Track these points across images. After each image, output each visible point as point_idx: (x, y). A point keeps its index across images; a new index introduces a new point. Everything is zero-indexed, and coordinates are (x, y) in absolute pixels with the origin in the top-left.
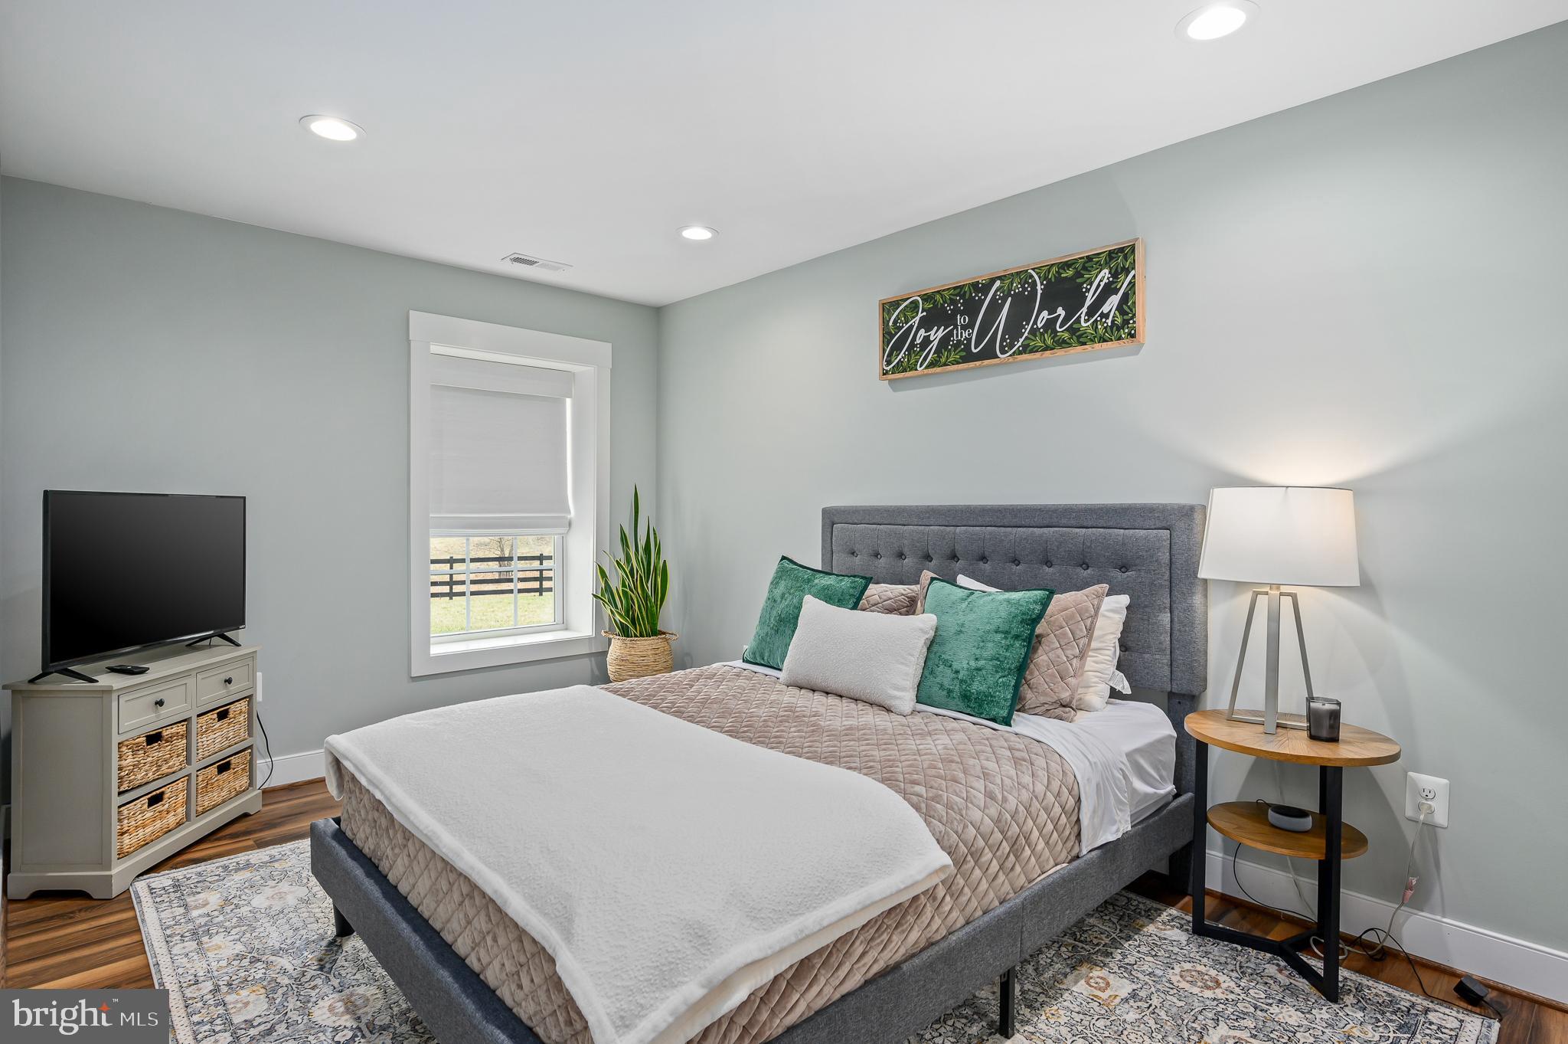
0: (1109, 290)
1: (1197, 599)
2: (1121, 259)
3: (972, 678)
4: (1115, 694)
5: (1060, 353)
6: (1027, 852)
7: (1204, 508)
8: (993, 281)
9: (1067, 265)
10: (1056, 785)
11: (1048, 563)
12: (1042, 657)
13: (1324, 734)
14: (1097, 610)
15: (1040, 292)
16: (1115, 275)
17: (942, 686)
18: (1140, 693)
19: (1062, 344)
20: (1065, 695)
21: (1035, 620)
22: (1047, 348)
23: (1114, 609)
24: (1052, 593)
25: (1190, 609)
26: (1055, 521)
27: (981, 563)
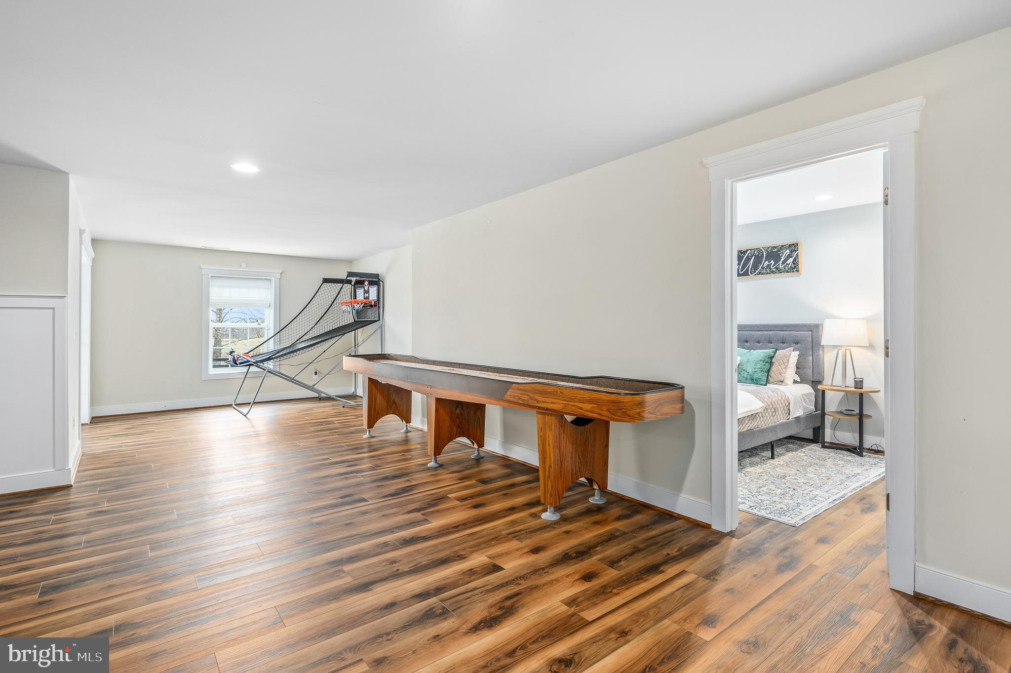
0: (789, 256)
1: (821, 352)
2: (794, 247)
3: (754, 374)
4: (795, 382)
5: (772, 275)
6: (778, 413)
7: (822, 325)
8: (747, 250)
9: (775, 247)
10: (783, 398)
11: (771, 342)
12: (774, 368)
13: (859, 387)
14: (790, 355)
15: (765, 255)
16: (791, 252)
17: (744, 377)
18: (803, 381)
19: (773, 272)
20: (782, 379)
21: (772, 358)
22: (768, 273)
23: (794, 356)
24: (777, 349)
25: (818, 355)
26: (772, 329)
27: (745, 343)
